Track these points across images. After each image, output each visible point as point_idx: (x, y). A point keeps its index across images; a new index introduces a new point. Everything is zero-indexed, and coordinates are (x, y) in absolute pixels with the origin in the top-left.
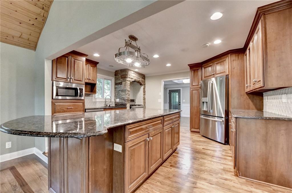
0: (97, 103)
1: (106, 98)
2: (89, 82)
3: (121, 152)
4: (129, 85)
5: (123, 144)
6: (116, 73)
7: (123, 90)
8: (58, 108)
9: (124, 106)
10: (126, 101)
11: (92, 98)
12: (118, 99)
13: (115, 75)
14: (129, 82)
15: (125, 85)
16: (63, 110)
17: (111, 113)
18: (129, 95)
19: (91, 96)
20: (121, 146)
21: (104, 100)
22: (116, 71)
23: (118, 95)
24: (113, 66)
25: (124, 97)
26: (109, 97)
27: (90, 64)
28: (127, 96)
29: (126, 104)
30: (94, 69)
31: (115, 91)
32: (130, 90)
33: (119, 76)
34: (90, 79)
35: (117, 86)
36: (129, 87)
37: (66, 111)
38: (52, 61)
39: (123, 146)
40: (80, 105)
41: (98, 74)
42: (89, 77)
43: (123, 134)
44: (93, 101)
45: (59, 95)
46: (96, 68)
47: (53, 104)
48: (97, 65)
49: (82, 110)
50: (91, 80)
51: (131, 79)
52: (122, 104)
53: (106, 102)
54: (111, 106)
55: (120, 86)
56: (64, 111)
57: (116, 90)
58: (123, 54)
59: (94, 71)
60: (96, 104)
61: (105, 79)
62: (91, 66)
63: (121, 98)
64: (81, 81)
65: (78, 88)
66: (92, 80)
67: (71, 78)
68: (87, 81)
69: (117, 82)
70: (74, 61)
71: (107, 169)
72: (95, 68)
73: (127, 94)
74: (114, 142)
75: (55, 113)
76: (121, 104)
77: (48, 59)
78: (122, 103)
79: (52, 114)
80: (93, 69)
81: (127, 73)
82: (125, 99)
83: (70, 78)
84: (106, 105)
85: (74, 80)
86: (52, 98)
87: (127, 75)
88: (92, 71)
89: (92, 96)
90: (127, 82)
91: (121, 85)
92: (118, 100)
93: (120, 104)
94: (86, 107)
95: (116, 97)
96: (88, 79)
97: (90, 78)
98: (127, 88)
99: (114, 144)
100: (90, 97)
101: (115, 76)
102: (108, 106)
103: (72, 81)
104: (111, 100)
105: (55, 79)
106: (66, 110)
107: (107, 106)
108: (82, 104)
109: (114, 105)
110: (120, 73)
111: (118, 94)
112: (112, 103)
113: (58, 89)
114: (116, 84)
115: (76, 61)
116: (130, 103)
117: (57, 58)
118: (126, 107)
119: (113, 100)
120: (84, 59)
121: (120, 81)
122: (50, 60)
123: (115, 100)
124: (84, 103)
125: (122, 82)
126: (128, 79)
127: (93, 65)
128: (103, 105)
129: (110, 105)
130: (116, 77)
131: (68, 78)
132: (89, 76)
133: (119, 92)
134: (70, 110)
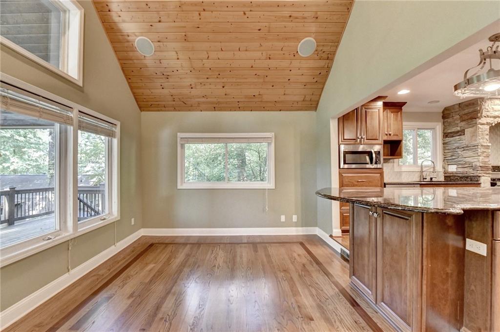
0: (404, 174)
1: (422, 165)
2: (389, 139)
3: (485, 255)
4: (487, 132)
5: (490, 243)
6: (446, 112)
7: (467, 147)
8: (346, 181)
9: (471, 180)
10: (480, 169)
11: (393, 165)
12: (455, 166)
13: (444, 117)
14: (488, 127)
15: (474, 135)
16: (352, 183)
17: (434, 193)
18: (488, 156)
19: (391, 163)
20: (486, 245)
21: (419, 169)
22: (446, 109)
23: (454, 158)
24: (438, 102)
25: (472, 161)
26: (430, 163)
27: (389, 109)
28: (481, 158)
29: (480, 177)
30: (397, 116)
31: (444, 148)
32: (490, 144)
33: (455, 118)
34: (390, 135)
35: (448, 140)
36: (487, 137)
37: (357, 186)
38: (337, 119)
39: (490, 244)
40: (376, 176)
41: (404, 123)
42: (387, 132)
43: (490, 225)
44: (395, 170)
45: (346, 162)
46: (401, 114)
47: (340, 175)
48: (403, 108)
49: (380, 185)
50: (392, 135)
51: (492, 119)
52: (467, 177)
53: (422, 172)
54: (433, 180)
55: (458, 137)
56: (354, 186)
57: (447, 148)
58: (475, 82)
59: (396, 119)
60: (401, 175)
61: (418, 129)
62: (392, 112)
63: (462, 164)
64: (377, 139)
65: (373, 151)
66: (394, 135)
67: (362, 138)
68: (386, 138)
69: (449, 131)
70: (366, 111)
71: (451, 274)
72: (399, 113)
73: (479, 154)
74: (466, 236)
75: (342, 186)
76: (461, 178)
77: (333, 118)
78: (466, 175)
79: (340, 187)
80: (395, 117)
81: (481, 108)
82: (476, 166)
83: (360, 137)
84: (423, 179)
85: (367, 139)
86: (339, 168)
87: (477, 112)
88: (394, 121)
89: (394, 163)
90: (479, 128)
91: (462, 137)
92: (452, 169)
93: (458, 176)
94: (386, 181)
95: (446, 160)
96: (386, 135)
97: (390, 133)
98: (481, 141)
99: (467, 240)
100: (389, 164)
101: (442, 120)
102: (428, 179)
103: (364, 140)
104: (434, 168)
105: (342, 142)
106: (356, 183)
107: (425, 180)
108: (379, 175)
109: (442, 179)
110: (457, 112)
111: (452, 156)
112: (438, 175)
113: (346, 155)
114: (446, 135)
115: (369, 112)
116: (490, 175)
117: (343, 116)
118: (480, 184)
119: (439, 168)
120: (380, 104)
121: (459, 129)
122: (336, 118)
123: (444, 168)
124: (382, 174)
125: (462, 128)
126: (483, 120)
127: (394, 110)
128: (416, 178)
129: (431, 179)
130: (445, 120)
131: (358, 138)
132: (389, 130)
133: (457, 150)
134: (362, 183)
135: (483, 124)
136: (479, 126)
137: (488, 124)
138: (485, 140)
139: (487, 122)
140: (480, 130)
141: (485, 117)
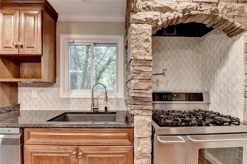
53: (93, 99)
90: (133, 29)
119: (121, 94)
126: (140, 15)
135: (139, 22)
136: (134, 25)
137: (148, 21)
138: (142, 51)
139: (146, 19)
140: (133, 32)
141: (144, 9)
